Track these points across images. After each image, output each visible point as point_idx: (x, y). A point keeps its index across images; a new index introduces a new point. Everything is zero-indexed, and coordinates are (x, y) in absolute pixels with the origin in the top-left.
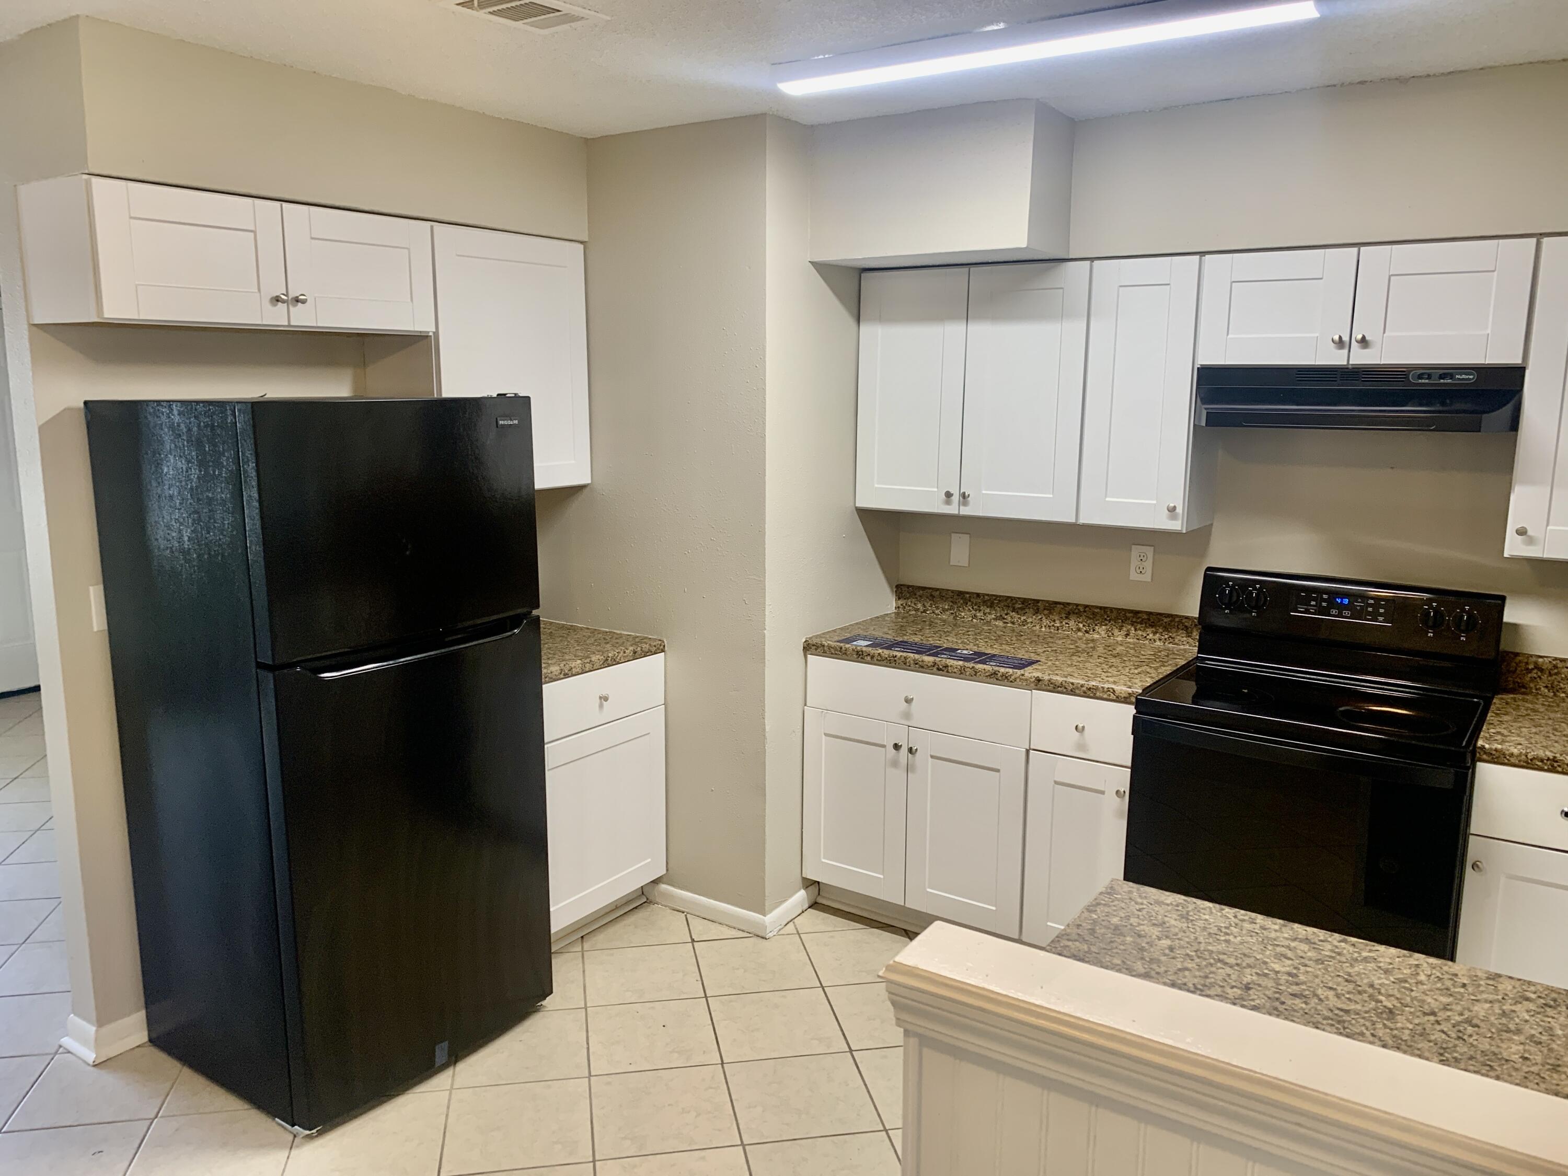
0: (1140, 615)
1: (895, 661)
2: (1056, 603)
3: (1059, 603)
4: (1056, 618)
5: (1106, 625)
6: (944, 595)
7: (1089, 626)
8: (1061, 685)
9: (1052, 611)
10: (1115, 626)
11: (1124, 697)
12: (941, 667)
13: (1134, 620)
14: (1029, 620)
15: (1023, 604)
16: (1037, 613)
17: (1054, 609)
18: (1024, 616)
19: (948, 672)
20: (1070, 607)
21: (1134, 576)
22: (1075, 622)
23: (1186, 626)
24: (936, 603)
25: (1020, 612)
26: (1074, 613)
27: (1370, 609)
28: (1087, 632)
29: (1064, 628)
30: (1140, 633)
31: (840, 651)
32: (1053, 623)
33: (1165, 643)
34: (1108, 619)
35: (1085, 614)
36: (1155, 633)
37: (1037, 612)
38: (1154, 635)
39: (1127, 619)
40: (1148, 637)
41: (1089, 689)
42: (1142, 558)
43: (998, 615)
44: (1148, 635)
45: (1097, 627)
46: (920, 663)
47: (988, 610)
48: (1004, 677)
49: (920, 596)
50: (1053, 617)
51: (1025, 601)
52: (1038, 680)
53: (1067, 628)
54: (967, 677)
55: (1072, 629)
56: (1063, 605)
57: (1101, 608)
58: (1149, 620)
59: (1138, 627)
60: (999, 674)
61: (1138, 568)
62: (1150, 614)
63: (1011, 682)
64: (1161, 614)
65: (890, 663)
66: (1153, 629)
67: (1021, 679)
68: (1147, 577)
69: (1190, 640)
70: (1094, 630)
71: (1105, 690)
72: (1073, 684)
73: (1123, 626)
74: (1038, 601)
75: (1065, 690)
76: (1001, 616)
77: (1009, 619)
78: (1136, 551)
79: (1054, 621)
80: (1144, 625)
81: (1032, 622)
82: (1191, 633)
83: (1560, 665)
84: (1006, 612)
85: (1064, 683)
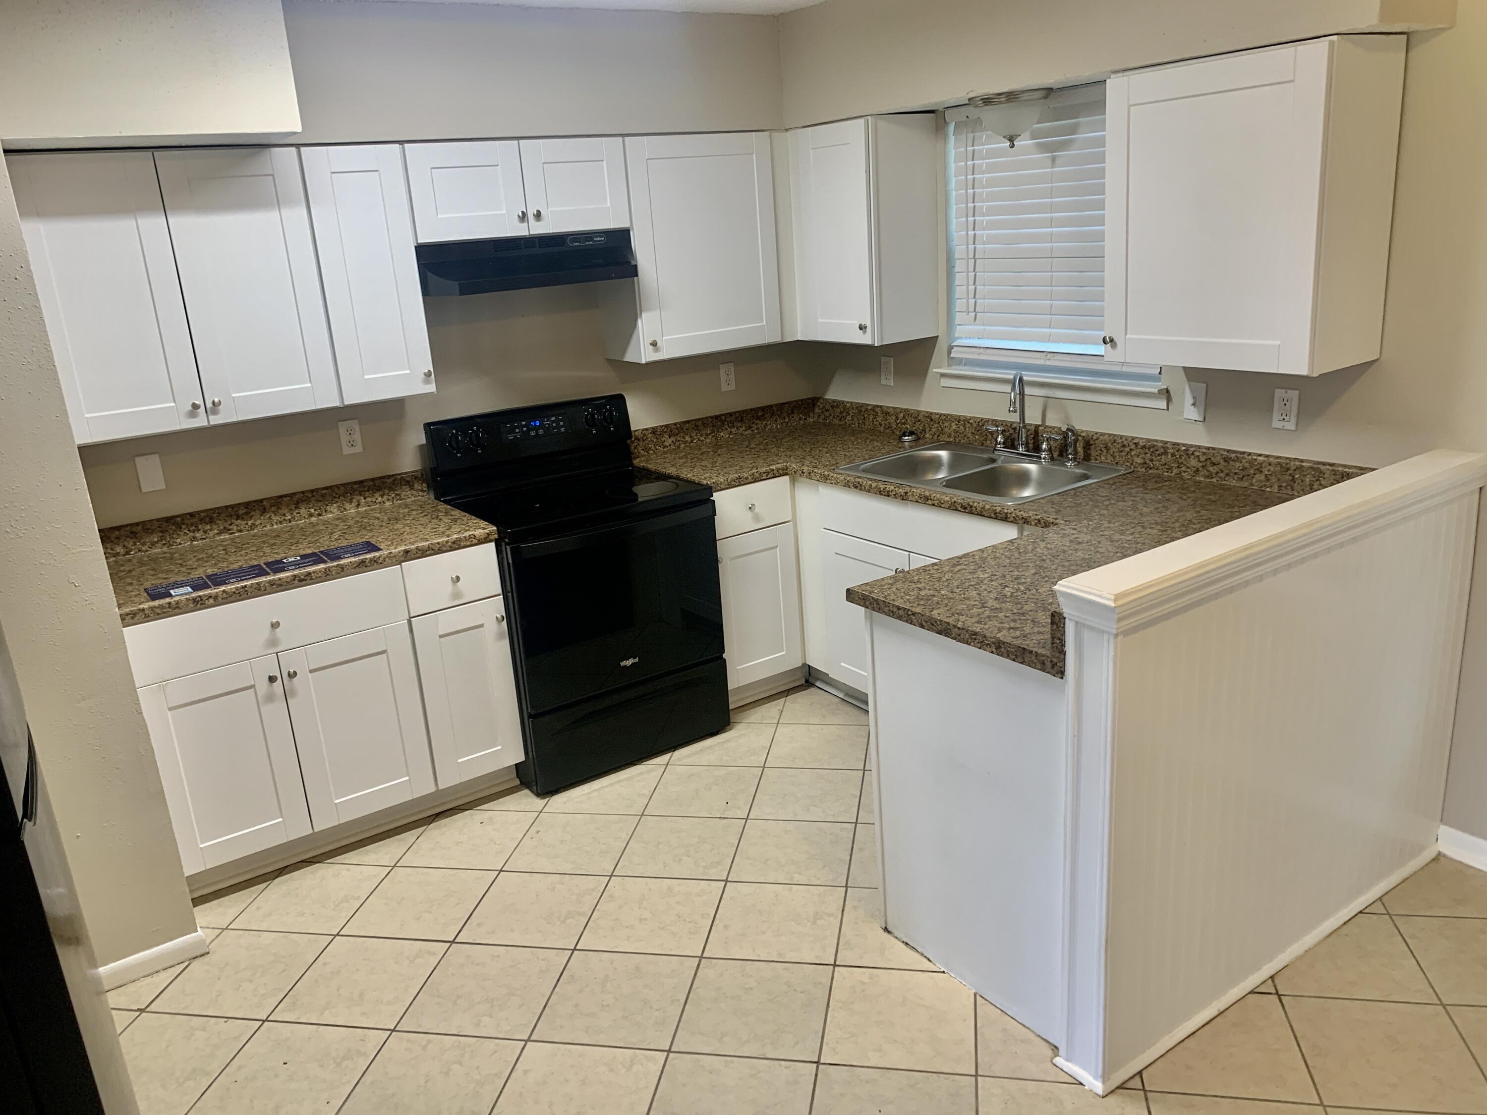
0: (365, 484)
1: (246, 591)
2: (281, 497)
3: (285, 496)
4: (285, 512)
5: (337, 502)
6: (148, 526)
7: (320, 509)
8: (429, 548)
9: (280, 506)
10: (345, 500)
11: (484, 538)
12: (302, 577)
13: (361, 489)
14: (258, 522)
15: (247, 508)
16: (264, 513)
17: (281, 504)
18: (250, 520)
19: (312, 579)
20: (297, 497)
21: (347, 450)
22: (306, 509)
23: (408, 481)
24: (141, 538)
25: (245, 517)
26: (302, 501)
27: (554, 425)
28: (319, 515)
29: (296, 519)
30: (369, 499)
31: (170, 607)
32: (283, 518)
33: (393, 501)
34: (337, 496)
35: (314, 498)
36: (382, 496)
37: (264, 511)
38: (382, 498)
39: (354, 490)
40: (377, 501)
41: (454, 543)
42: (350, 432)
43: (222, 528)
44: (377, 499)
45: (328, 507)
46: (277, 582)
47: (208, 527)
48: (373, 562)
49: (117, 538)
50: (282, 511)
51: (247, 505)
52: (407, 552)
53: (299, 518)
54: (336, 576)
55: (304, 517)
56: (289, 496)
57: (326, 488)
58: (374, 485)
59: (366, 496)
60: (367, 561)
61: (348, 443)
62: (373, 480)
63: (381, 563)
64: (383, 477)
65: (240, 596)
66: (381, 493)
67: (390, 557)
68: (359, 449)
69: (414, 492)
70: (326, 511)
71: (467, 538)
72: (438, 543)
73: (353, 498)
74: (261, 501)
75: (433, 552)
76: (225, 528)
77: (235, 528)
78: (343, 428)
79: (284, 515)
80: (371, 492)
81: (261, 524)
82: (413, 486)
83: (646, 433)
84: (229, 522)
85: (430, 545)
